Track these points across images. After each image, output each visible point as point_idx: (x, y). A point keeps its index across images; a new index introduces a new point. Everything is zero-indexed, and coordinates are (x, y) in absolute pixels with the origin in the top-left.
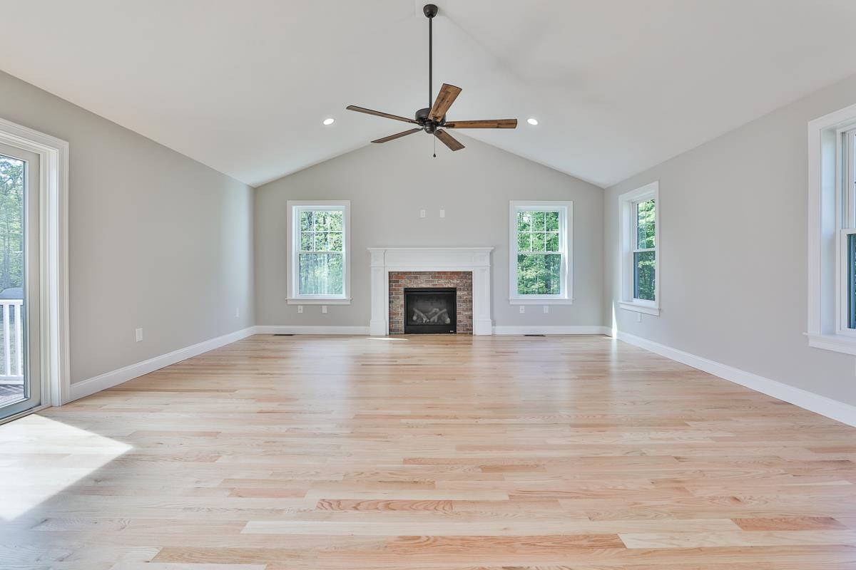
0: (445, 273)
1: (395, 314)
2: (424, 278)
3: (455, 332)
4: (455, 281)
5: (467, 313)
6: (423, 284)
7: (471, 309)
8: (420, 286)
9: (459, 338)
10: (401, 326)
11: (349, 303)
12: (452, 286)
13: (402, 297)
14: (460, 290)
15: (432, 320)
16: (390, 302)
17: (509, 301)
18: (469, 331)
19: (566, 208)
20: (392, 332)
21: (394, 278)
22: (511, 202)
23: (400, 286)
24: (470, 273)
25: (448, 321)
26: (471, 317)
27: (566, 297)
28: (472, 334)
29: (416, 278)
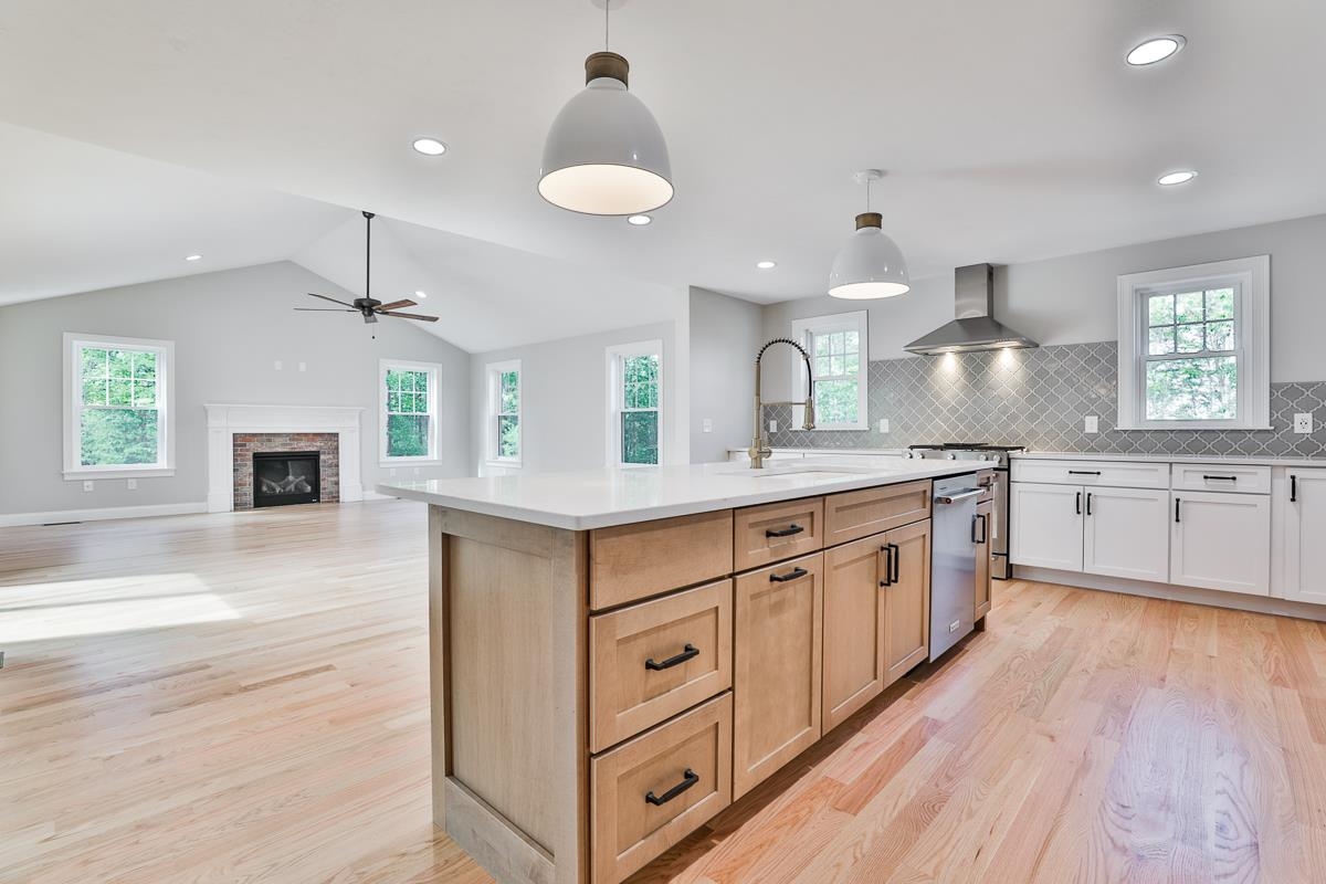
0: (306, 434)
1: (240, 485)
2: (279, 441)
3: (319, 501)
4: (318, 444)
5: (332, 479)
6: (278, 447)
7: (338, 475)
8: (274, 450)
9: (322, 505)
10: (250, 498)
11: (172, 474)
12: (314, 449)
13: (250, 463)
14: (324, 453)
15: (287, 489)
16: (234, 470)
17: (378, 463)
18: (335, 498)
19: (435, 371)
20: (238, 506)
21: (240, 441)
22: (381, 360)
23: (248, 450)
24: (336, 435)
25: (309, 489)
26: (337, 483)
27: (436, 458)
28: (338, 501)
29: (269, 441)
